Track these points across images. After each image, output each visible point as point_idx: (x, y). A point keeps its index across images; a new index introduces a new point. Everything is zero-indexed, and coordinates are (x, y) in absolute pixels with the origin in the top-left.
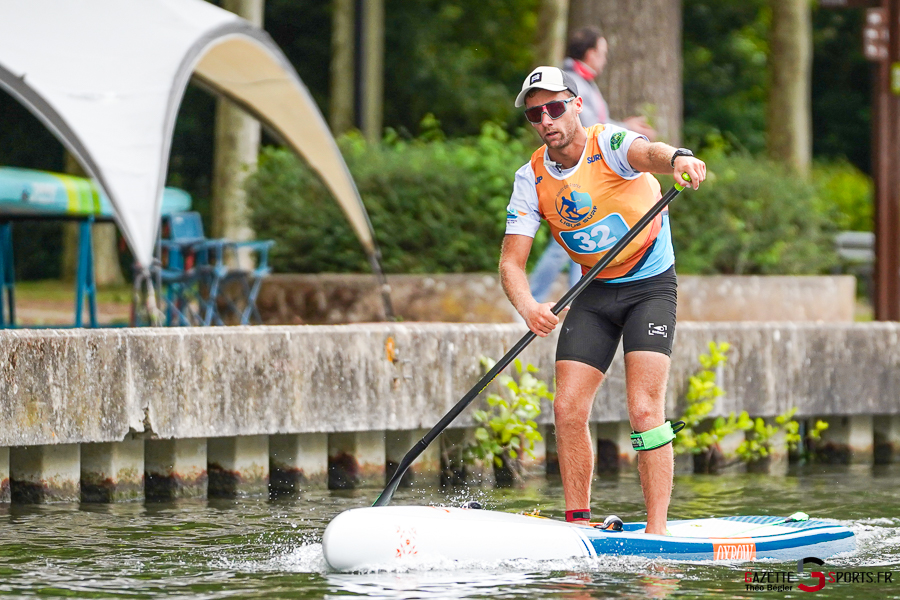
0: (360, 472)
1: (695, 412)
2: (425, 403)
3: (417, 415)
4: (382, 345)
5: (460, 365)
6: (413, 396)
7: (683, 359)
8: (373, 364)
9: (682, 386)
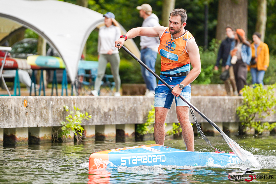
0: (17, 140)
1: (149, 121)
2: (40, 119)
3: (36, 123)
4: (22, 102)
5: (55, 108)
6: (35, 117)
7: (146, 106)
8: (17, 108)
9: (145, 114)
